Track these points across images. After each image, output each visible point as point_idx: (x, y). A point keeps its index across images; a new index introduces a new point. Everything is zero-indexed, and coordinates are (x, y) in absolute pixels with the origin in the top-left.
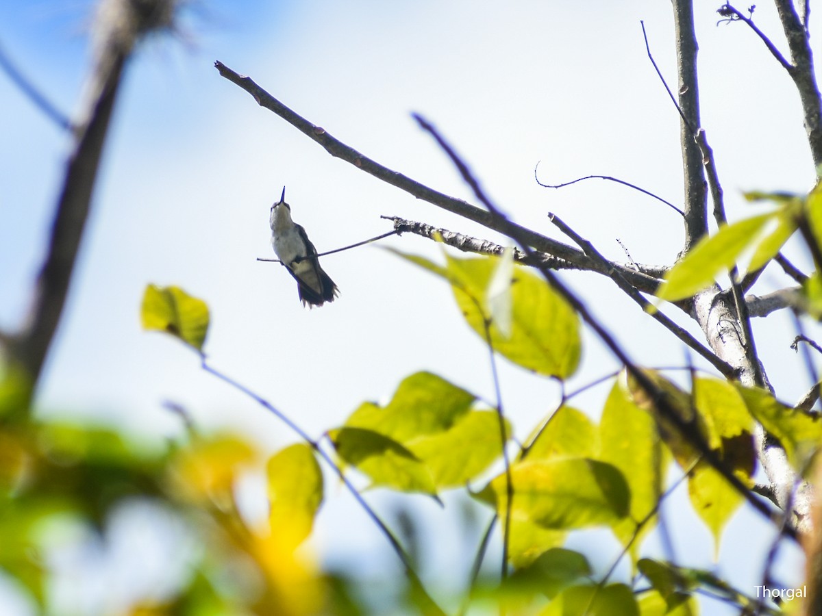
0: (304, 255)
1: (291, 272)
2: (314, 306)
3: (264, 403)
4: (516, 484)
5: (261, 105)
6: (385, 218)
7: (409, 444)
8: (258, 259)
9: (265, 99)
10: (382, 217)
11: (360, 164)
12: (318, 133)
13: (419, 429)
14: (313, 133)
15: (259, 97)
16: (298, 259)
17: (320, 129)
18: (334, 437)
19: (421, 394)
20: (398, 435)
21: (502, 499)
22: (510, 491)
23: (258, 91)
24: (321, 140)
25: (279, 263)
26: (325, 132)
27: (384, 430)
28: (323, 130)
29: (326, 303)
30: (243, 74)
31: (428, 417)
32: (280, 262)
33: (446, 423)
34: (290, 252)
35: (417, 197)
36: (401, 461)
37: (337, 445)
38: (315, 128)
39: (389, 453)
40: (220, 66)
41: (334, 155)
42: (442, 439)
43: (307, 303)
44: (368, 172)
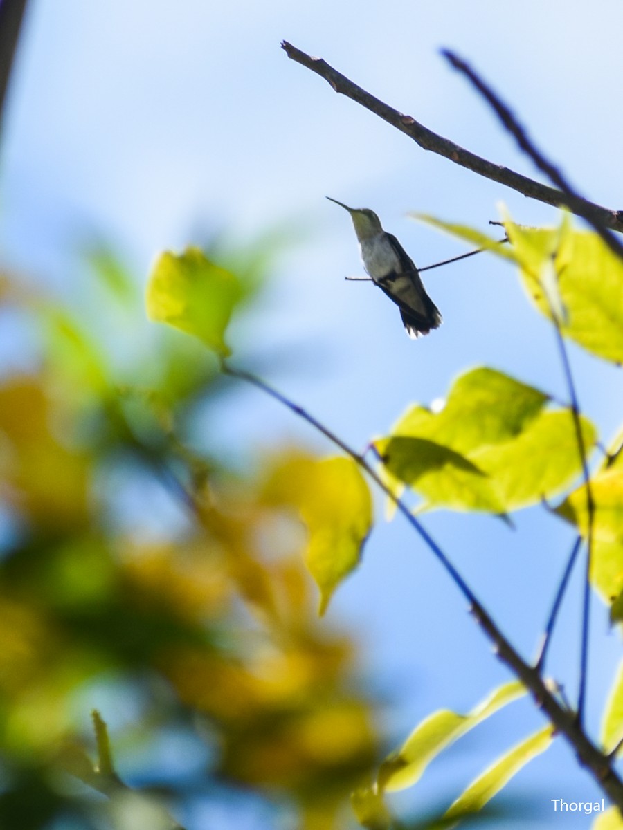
0: (398, 270)
1: (387, 291)
2: (420, 333)
3: (299, 411)
4: (598, 498)
5: (338, 91)
6: (494, 224)
7: (472, 455)
8: (346, 279)
9: (343, 85)
10: (491, 223)
11: (457, 158)
12: (406, 122)
13: (483, 437)
14: (401, 123)
15: (334, 81)
16: (392, 276)
17: (409, 118)
18: (381, 449)
19: (481, 395)
20: (458, 446)
21: (583, 516)
22: (591, 506)
23: (334, 75)
24: (410, 131)
25: (371, 282)
26: (415, 121)
27: (442, 439)
28: (412, 119)
29: (432, 331)
30: (315, 56)
31: (492, 423)
32: (373, 280)
33: (515, 429)
34: (381, 265)
35: (526, 195)
36: (462, 475)
37: (385, 459)
38: (403, 117)
39: (449, 467)
40: (287, 47)
41: (425, 148)
42: (511, 447)
43: (412, 330)
44: (467, 167)
